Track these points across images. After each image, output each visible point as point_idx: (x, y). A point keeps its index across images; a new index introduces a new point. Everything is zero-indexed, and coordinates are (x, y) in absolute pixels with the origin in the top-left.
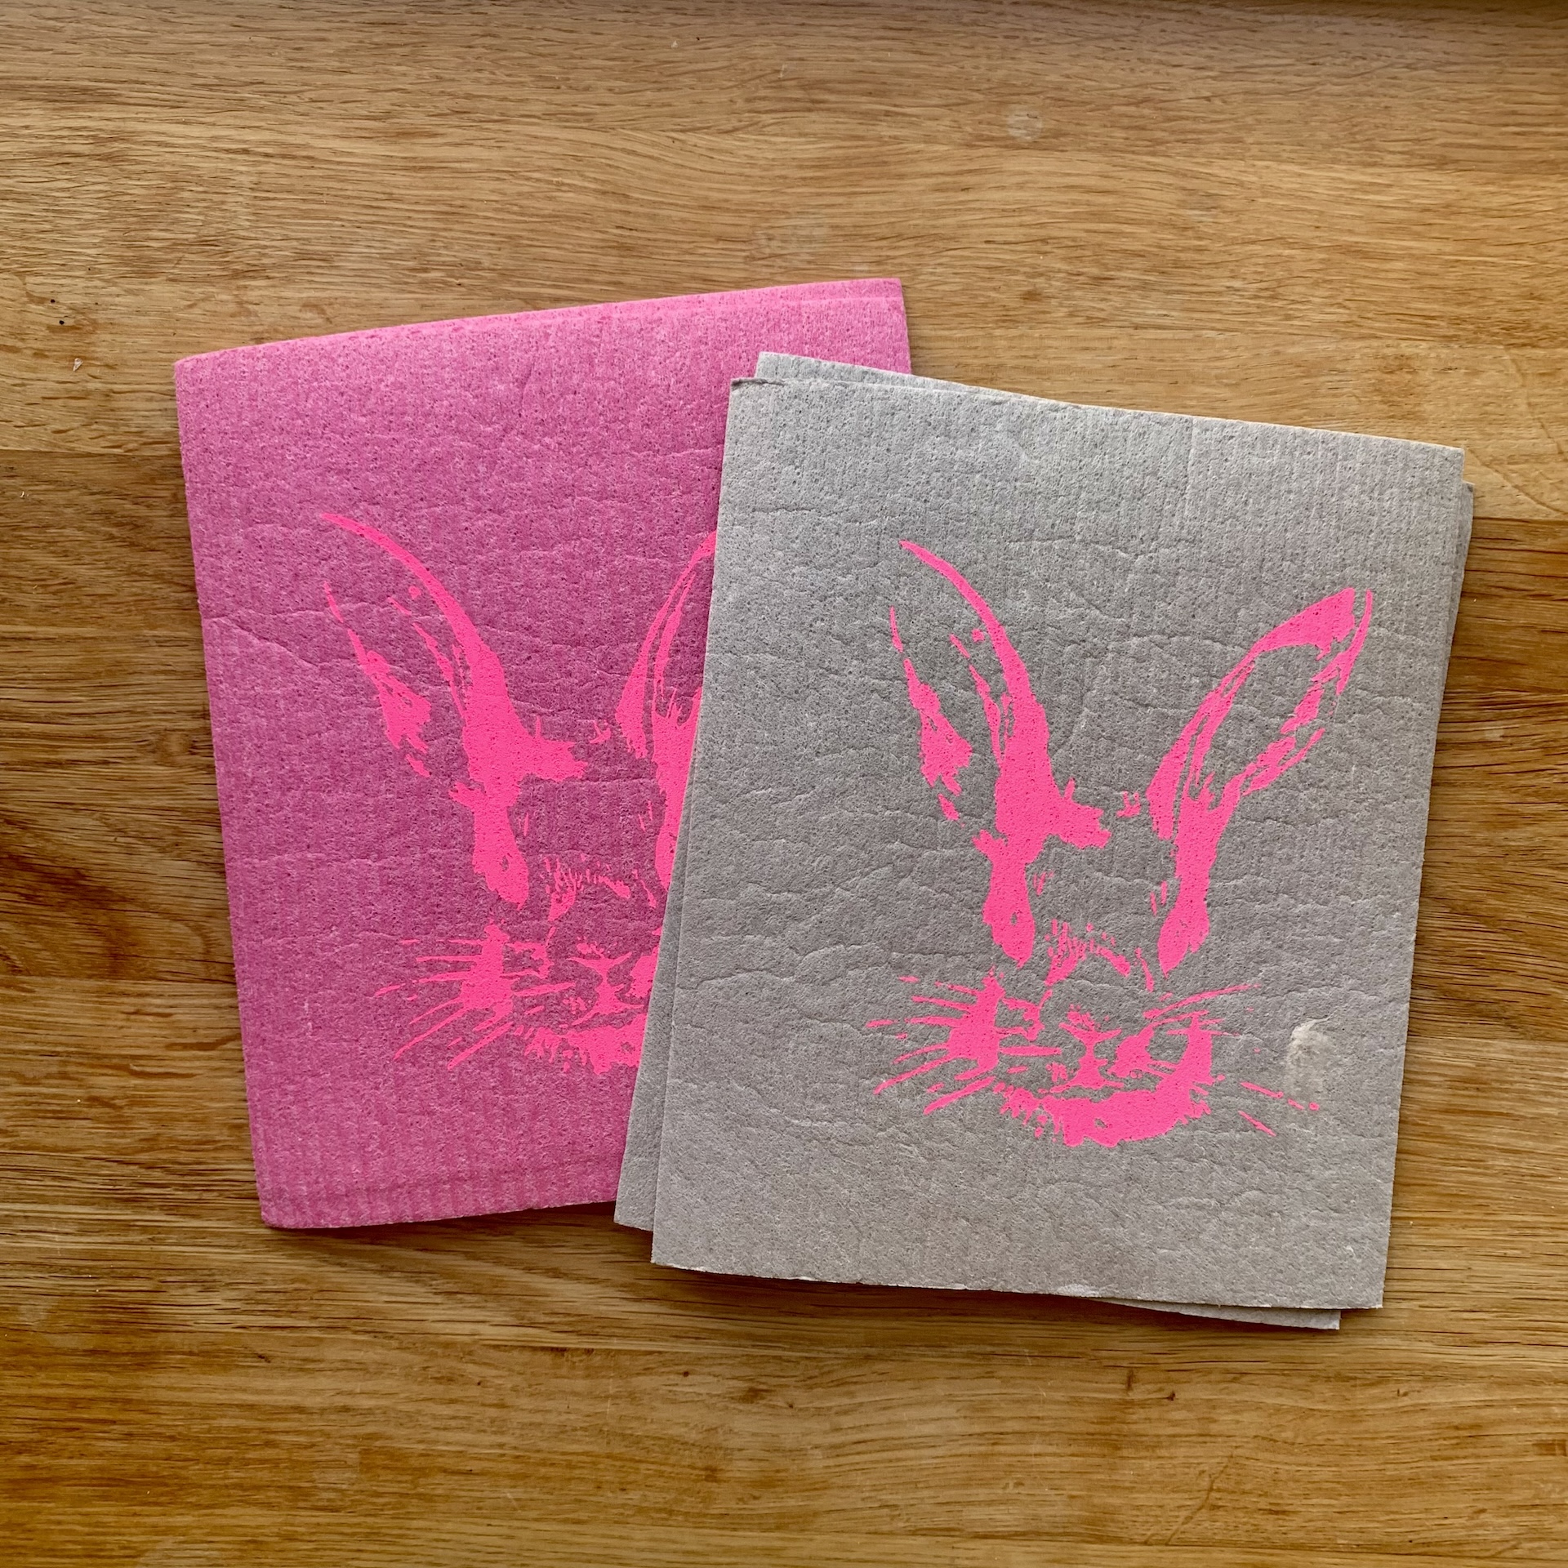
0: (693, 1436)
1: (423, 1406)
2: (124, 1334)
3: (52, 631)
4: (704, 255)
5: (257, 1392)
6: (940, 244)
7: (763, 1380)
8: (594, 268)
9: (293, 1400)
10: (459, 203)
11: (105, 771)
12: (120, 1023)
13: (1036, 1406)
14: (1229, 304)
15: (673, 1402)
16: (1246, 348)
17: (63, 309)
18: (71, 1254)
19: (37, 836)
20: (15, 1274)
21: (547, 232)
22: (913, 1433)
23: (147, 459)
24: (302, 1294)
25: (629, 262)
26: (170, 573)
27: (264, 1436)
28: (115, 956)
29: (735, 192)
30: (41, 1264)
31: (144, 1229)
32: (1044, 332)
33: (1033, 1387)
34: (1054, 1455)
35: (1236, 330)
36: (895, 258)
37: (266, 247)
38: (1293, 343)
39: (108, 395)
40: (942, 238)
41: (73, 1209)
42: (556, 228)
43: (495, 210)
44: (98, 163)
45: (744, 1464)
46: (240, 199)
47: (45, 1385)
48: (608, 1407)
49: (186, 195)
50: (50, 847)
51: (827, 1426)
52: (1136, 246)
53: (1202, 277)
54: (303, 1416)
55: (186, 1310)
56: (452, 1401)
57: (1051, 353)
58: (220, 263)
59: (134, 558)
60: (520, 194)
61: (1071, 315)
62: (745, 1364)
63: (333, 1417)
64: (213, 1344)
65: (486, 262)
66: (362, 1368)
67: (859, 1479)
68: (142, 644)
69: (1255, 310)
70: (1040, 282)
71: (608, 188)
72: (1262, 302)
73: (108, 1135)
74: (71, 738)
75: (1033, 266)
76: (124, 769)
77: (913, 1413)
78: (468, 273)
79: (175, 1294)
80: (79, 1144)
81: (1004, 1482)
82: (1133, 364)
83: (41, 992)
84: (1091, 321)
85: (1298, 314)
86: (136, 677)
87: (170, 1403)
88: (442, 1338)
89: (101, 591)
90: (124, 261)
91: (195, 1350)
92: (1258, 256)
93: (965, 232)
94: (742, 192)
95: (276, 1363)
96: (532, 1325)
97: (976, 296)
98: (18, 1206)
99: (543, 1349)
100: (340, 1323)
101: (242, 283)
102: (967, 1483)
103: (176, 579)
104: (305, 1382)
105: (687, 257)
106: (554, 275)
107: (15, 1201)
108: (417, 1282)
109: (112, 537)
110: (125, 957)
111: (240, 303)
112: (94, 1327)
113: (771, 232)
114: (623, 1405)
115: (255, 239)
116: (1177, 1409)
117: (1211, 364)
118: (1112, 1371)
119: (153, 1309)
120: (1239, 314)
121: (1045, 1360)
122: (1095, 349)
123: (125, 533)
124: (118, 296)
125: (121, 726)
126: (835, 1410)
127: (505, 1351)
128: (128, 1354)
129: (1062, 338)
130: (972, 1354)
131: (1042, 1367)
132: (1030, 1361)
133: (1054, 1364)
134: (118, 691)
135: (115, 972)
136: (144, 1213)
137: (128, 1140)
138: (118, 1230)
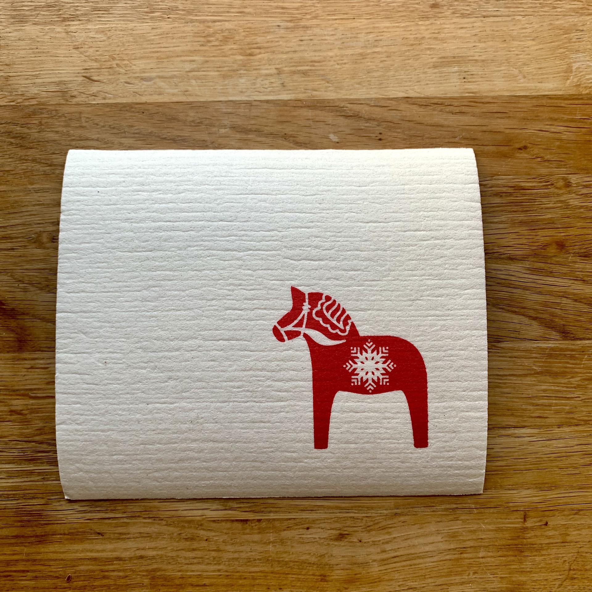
0: (313, 559)
1: (180, 553)
2: (32, 526)
5: (98, 551)
7: (345, 529)
8: (231, 6)
9: (115, 554)
11: (12, 253)
12: (23, 374)
13: (480, 533)
15: (303, 543)
16: (536, 23)
22: (421, 550)
23: (26, 106)
26: (39, 158)
27: (102, 574)
28: (20, 341)
31: (39, 474)
32: (442, 22)
33: (478, 524)
34: (491, 557)
35: (531, 15)
37: (78, 6)
38: (558, 20)
39: (7, 78)
45: (339, 572)
48: (270, 548)
51: (379, 550)
54: (121, 562)
55: (60, 513)
56: (194, 550)
57: (446, 31)
58: (57, 15)
59: (22, 153)
61: (454, 13)
62: (337, 522)
63: (135, 562)
64: (75, 529)
65: (181, 8)
66: (149, 536)
67: (397, 576)
68: (28, 192)
69: (538, 5)
73: (20, 429)
76: (21, 252)
77: (421, 540)
78: (172, 12)
79: (56, 505)
80: (6, 434)
81: (468, 572)
82: (484, 33)
84: (463, 16)
85: (560, 6)
86: (26, 208)
87: (56, 560)
88: (187, 518)
89: (7, 169)
90: (13, 17)
91: (66, 532)
95: (106, 536)
96: (231, 509)
97: (408, 8)
99: (237, 520)
100: (137, 514)
101: (67, 23)
102: (449, 575)
103: (42, 161)
104: (121, 545)
106: (212, 11)
109: (12, 144)
110: (25, 341)
111: (67, 33)
112: (16, 524)
114: (278, 546)
115: (73, 3)
116: (549, 530)
117: (521, 31)
118: (515, 513)
119: (45, 513)
120: (531, 7)
121: (482, 510)
122: (466, 28)
123: (18, 141)
124: (10, 33)
125: (20, 231)
126: (381, 542)
127: (218, 523)
128: (33, 536)
129: (450, 24)
130: (447, 509)
131: (482, 513)
132: (475, 511)
133: (488, 511)
134: (17, 215)
135: (21, 349)
136: (39, 466)
137: (30, 430)
138: (26, 475)
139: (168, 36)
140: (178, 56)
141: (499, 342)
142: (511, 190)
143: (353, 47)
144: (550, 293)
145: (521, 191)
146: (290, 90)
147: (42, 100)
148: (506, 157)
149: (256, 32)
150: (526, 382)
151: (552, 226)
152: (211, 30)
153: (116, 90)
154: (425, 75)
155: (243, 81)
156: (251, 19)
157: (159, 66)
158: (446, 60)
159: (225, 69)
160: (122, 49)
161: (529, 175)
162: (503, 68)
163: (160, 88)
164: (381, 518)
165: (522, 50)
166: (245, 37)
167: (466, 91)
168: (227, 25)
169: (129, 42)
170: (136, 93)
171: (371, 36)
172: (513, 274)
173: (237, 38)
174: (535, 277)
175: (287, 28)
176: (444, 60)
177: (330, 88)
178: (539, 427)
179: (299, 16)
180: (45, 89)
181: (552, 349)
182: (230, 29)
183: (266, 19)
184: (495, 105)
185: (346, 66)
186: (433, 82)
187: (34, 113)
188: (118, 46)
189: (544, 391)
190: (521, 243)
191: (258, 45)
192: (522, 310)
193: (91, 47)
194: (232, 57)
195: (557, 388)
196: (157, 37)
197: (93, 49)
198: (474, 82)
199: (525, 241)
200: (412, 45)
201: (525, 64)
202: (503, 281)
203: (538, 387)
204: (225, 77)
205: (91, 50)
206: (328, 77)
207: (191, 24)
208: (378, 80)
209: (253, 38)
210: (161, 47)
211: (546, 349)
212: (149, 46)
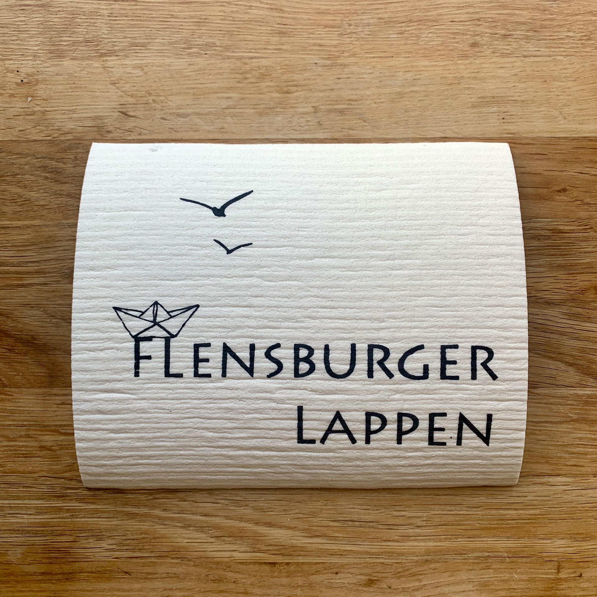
2: (59, 564)
3: (19, 223)
4: (319, 34)
5: (125, 591)
6: (430, 24)
7: (375, 575)
8: (268, 43)
10: (204, 17)
11: (45, 288)
12: (55, 409)
13: (512, 583)
14: (568, 44)
15: (331, 588)
16: (578, 64)
17: (23, 75)
18: (31, 525)
19: (13, 320)
20: (6, 535)
21: (245, 28)
23: (62, 141)
24: (145, 540)
25: (285, 39)
26: (74, 193)
28: (51, 377)
29: (333, 5)
30: (18, 530)
31: (68, 511)
32: (482, 61)
33: (510, 573)
35: (573, 56)
36: (409, 31)
37: (115, 42)
39: (44, 113)
40: (431, 21)
41: (32, 502)
42: (250, 26)
43: (221, 19)
44: (37, 8)
46: (103, 21)
47: (21, 591)
48: (298, 592)
49: (78, 20)
50: (20, 325)
52: (522, 20)
53: (555, 32)
55: (89, 550)
56: (221, 592)
57: (485, 70)
58: (95, 50)
59: (57, 187)
60: (232, 12)
61: (494, 52)
62: (367, 567)
64: (103, 567)
65: (218, 44)
66: (175, 576)
68: (62, 227)
69: (581, 46)
70: (478, 38)
71: (273, 7)
72: (584, 42)
73: (49, 465)
74: (29, 273)
75: (473, 31)
76: (54, 286)
77: (451, 589)
78: (209, 48)
79: (83, 543)
80: (36, 469)
82: (524, 73)
83: (17, 396)
84: (503, 55)
86: (60, 243)
88: (215, 559)
89: (42, 203)
90: (51, 52)
91: (94, 570)
92: (580, 21)
93: (441, 17)
94: (336, 5)
95: (134, 575)
96: (259, 551)
97: (448, 46)
98: (7, 502)
99: (265, 563)
100: (165, 554)
101: (105, 58)
104: (148, 585)
105: (312, 36)
106: (250, 47)
107: (5, 499)
108: (202, 532)
109: (47, 178)
110: (56, 377)
111: (104, 68)
112: (44, 561)
113: (350, 22)
114: (306, 591)
115: (111, 38)
116: (583, 582)
117: (562, 72)
118: (549, 563)
119: (72, 550)
120: (573, 48)
121: (515, 559)
122: (506, 67)
123: (53, 176)
124: (48, 67)
125: (53, 266)
126: (412, 588)
127: (246, 565)
128: (61, 574)
129: (490, 63)
130: (477, 558)
131: (514, 562)
132: (508, 560)
133: (521, 561)
134: (50, 250)
135: (52, 384)
136: (67, 503)
137: (59, 467)
138: (56, 511)
139: (204, 72)
140: (214, 93)
141: (535, 388)
142: (548, 233)
143: (391, 85)
144: (587, 339)
145: (560, 234)
146: (326, 129)
147: (78, 135)
148: (545, 199)
149: (293, 70)
150: (561, 430)
151: (591, 270)
152: (248, 67)
153: (152, 126)
154: (463, 115)
155: (279, 118)
156: (288, 56)
157: (195, 102)
158: (485, 100)
159: (261, 106)
160: (159, 85)
161: (568, 218)
162: (543, 109)
163: (196, 125)
164: (410, 564)
165: (563, 90)
166: (282, 74)
167: (505, 132)
168: (264, 62)
169: (165, 78)
170: (172, 129)
171: (409, 75)
172: (550, 319)
173: (274, 75)
174: (572, 322)
175: (325, 66)
176: (483, 100)
177: (366, 127)
178: (575, 476)
179: (337, 54)
180: (81, 124)
181: (589, 396)
182: (267, 66)
183: (304, 56)
184: (534, 146)
185: (383, 104)
186: (471, 122)
187: (70, 148)
188: (155, 82)
189: (580, 439)
190: (558, 287)
191: (295, 83)
192: (559, 356)
193: (128, 83)
194: (268, 94)
195: (593, 436)
196: (193, 73)
197: (129, 84)
198: (512, 122)
199: (562, 286)
200: (451, 84)
201: (565, 105)
202: (541, 326)
203: (574, 435)
204: (261, 114)
205: (128, 86)
206: (365, 116)
207: (228, 61)
208: (416, 120)
209: (290, 75)
210: (198, 84)
211: (583, 396)
212: (185, 82)
